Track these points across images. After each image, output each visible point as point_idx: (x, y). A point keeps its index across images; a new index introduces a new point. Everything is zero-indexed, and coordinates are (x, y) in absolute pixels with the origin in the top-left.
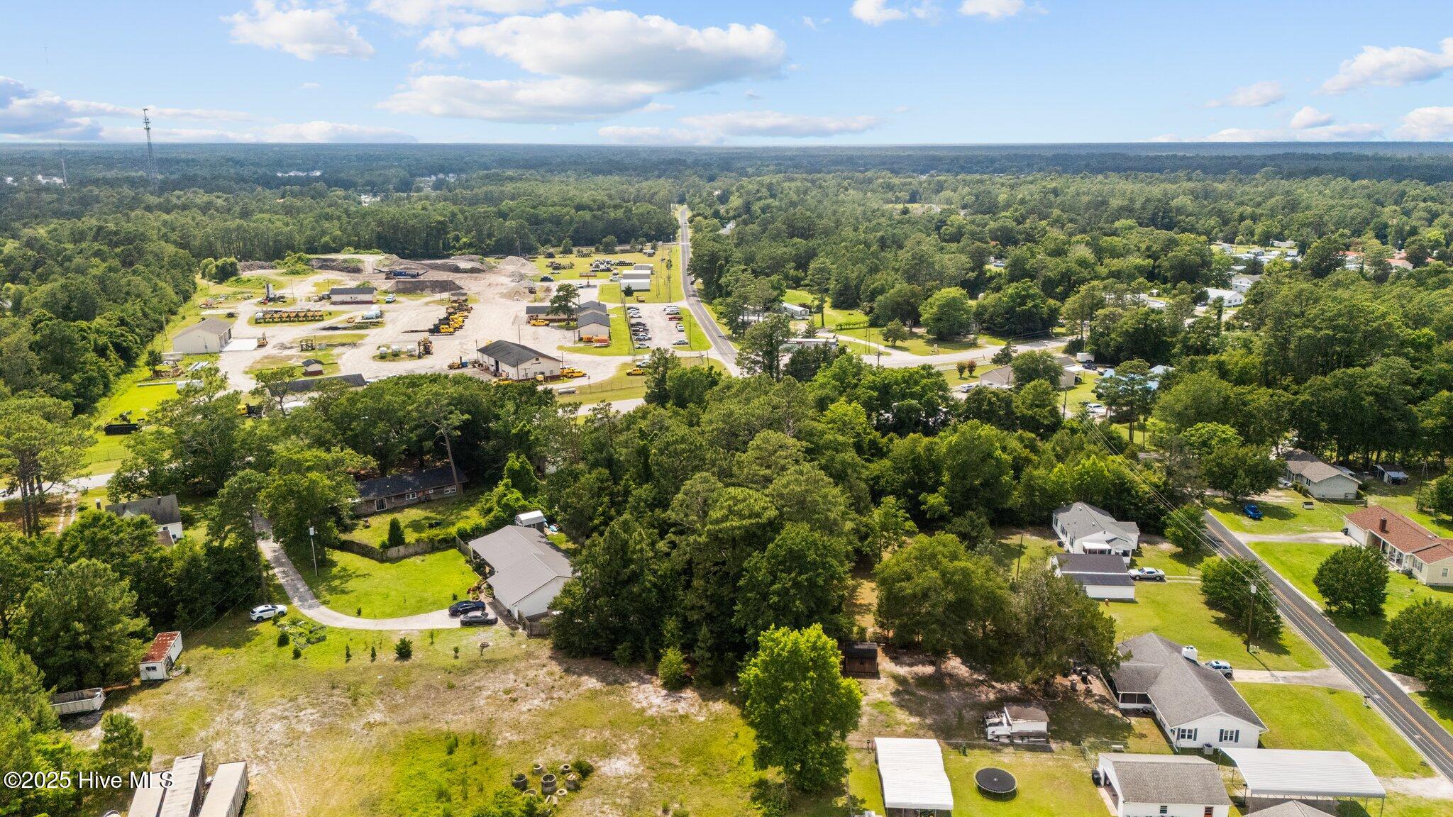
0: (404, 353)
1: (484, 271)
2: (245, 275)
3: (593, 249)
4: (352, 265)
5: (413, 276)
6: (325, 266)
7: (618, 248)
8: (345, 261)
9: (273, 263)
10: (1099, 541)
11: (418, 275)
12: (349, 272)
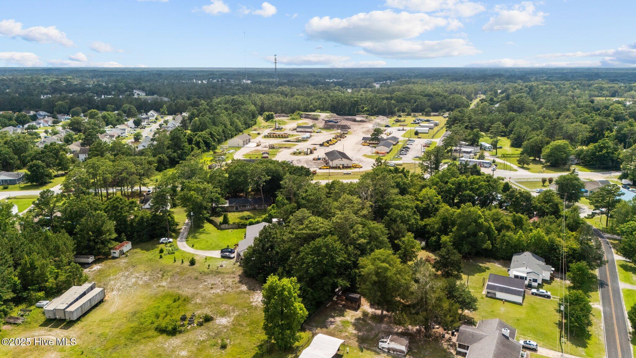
0: (303, 152)
1: (366, 122)
2: (277, 119)
3: (421, 114)
4: (316, 117)
5: (336, 123)
6: (307, 117)
7: (432, 114)
8: (314, 115)
9: (288, 115)
10: (523, 272)
11: (338, 122)
12: (314, 120)
